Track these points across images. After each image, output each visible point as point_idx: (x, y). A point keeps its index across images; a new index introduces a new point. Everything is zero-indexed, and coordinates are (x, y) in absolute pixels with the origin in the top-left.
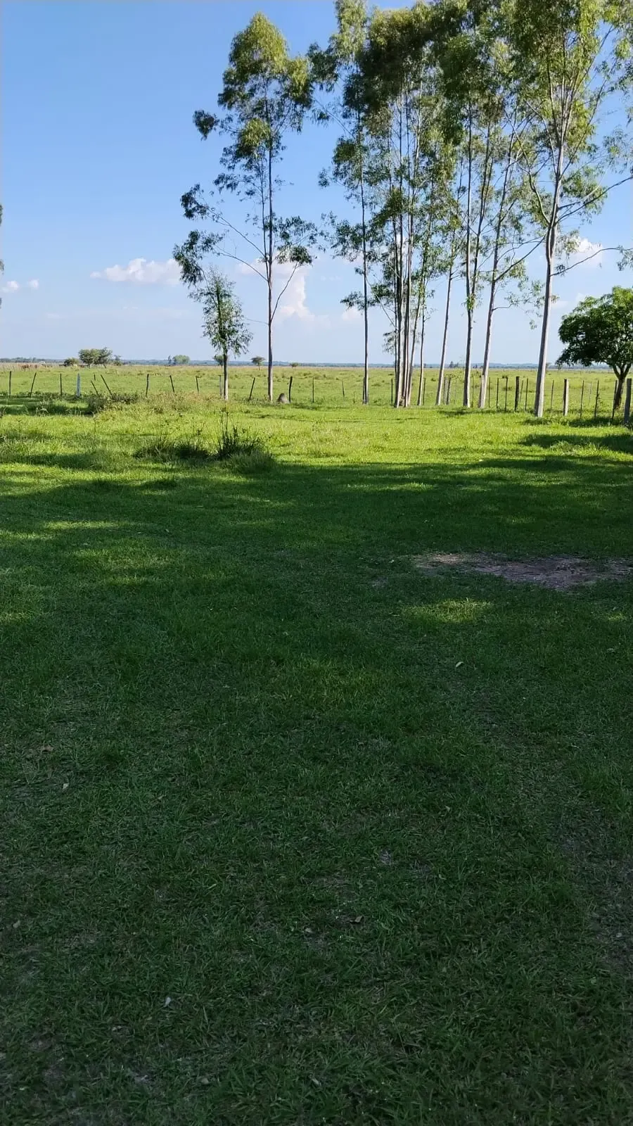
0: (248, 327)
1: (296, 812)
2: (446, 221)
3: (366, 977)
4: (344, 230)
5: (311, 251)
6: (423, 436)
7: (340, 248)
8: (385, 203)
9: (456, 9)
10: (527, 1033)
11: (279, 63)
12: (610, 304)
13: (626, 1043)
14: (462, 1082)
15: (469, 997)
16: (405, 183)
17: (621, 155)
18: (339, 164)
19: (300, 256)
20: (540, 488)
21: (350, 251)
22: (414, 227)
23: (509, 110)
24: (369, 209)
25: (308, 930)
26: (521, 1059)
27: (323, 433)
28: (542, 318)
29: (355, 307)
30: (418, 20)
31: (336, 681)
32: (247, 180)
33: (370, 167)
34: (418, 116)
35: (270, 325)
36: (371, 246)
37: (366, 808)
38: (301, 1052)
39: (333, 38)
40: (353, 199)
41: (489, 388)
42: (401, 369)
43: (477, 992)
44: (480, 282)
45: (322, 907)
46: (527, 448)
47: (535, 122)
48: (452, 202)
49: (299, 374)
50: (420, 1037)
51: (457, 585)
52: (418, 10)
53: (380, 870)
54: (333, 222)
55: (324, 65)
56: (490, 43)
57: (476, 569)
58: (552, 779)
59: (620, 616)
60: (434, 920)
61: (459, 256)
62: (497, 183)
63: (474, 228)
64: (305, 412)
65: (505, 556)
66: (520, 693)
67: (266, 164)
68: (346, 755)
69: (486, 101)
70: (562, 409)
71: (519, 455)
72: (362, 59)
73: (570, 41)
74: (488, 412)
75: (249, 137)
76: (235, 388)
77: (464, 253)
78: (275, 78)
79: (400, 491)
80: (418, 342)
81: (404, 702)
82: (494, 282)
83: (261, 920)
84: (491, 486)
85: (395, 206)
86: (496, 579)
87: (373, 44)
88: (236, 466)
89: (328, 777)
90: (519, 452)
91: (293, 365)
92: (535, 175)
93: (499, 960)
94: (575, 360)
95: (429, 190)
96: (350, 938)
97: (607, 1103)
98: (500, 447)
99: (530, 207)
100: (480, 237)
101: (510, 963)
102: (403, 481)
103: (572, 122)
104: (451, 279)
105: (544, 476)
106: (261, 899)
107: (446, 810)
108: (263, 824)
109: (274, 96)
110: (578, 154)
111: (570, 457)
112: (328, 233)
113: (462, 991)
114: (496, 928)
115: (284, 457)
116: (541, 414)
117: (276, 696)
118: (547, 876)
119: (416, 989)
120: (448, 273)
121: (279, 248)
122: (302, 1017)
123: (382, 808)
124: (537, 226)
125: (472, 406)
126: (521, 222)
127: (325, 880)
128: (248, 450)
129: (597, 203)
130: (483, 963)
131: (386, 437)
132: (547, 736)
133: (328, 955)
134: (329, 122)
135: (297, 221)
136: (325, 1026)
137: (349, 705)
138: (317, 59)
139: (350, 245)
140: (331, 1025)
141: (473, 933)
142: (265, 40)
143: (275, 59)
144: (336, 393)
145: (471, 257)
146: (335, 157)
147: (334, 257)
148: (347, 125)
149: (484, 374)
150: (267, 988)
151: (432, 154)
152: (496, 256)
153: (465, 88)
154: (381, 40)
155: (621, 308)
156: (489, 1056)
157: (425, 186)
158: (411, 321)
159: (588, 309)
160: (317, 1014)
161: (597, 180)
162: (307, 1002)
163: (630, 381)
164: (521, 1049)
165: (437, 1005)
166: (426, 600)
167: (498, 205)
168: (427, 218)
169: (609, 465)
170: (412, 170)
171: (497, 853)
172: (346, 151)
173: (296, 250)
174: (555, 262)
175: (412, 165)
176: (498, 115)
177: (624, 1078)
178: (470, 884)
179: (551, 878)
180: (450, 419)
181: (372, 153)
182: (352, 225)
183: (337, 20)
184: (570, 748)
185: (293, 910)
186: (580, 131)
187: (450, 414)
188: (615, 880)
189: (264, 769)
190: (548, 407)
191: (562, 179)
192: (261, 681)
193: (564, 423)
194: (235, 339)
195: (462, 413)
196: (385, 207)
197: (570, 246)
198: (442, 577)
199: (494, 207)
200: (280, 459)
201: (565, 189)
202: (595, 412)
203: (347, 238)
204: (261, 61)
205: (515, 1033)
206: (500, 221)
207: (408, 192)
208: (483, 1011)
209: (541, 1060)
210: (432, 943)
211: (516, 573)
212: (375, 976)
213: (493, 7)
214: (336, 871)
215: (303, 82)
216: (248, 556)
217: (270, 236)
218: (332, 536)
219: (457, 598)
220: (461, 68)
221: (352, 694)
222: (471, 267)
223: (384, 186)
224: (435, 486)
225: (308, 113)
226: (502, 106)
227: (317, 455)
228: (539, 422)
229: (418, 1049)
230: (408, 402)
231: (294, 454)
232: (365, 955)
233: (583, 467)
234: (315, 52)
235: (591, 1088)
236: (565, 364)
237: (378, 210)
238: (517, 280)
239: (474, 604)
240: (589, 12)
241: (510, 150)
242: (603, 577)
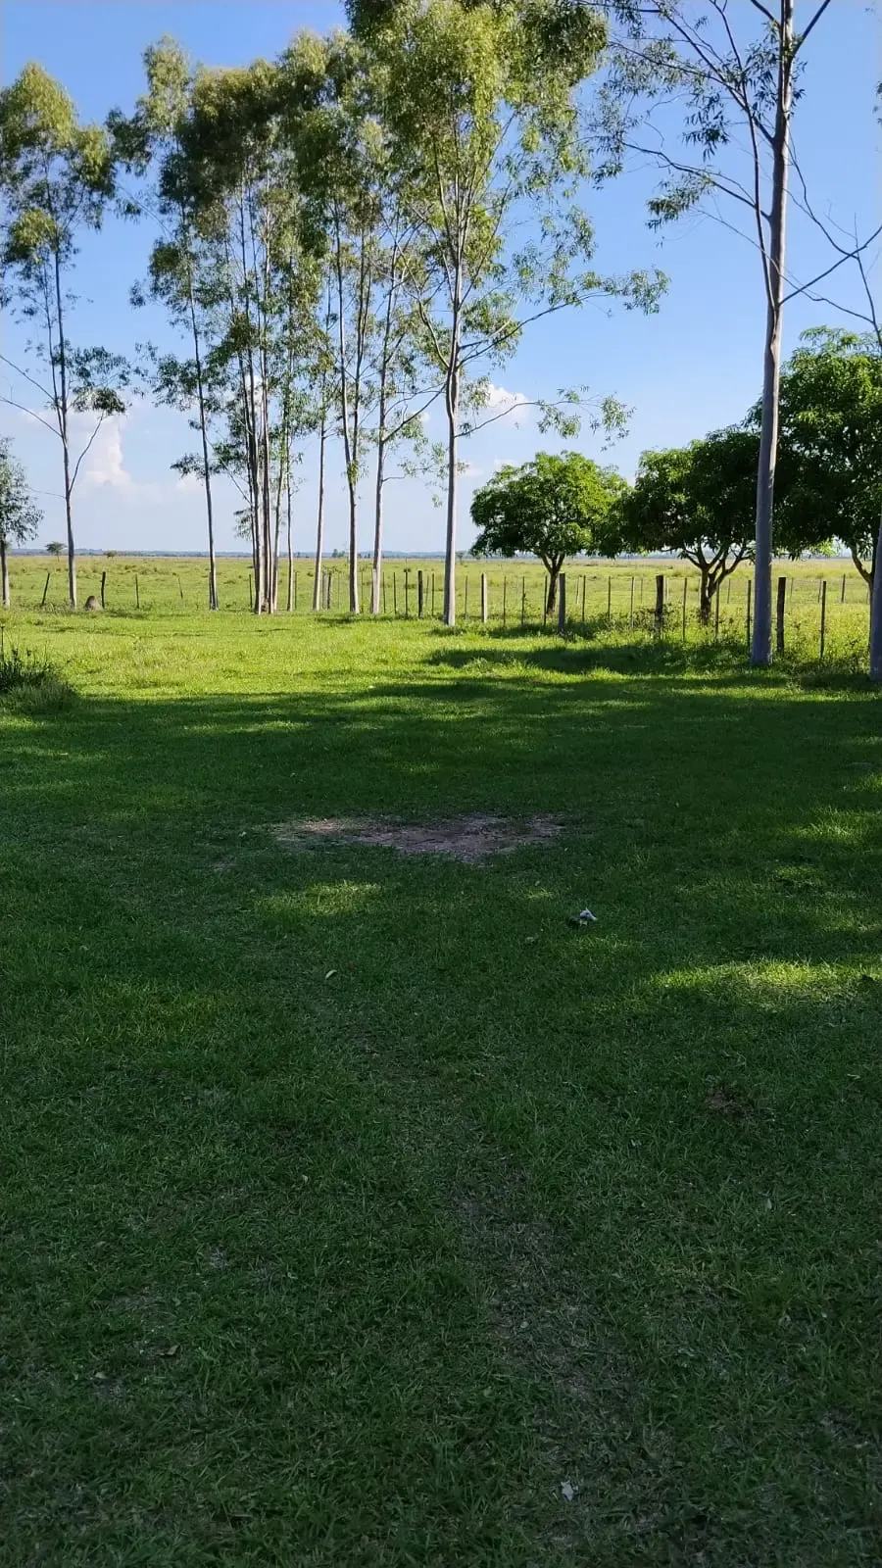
0: (34, 503)
1: (88, 1207)
2: (314, 360)
3: (180, 1431)
4: (169, 368)
5: (122, 395)
6: (292, 655)
7: (165, 392)
8: (225, 333)
9: (311, 73)
10: (397, 1477)
11: (64, 133)
12: (535, 475)
13: (527, 1471)
14: (309, 1557)
15: (322, 1438)
16: (253, 307)
17: (536, 279)
18: (158, 277)
19: (107, 402)
20: (448, 722)
21: (180, 397)
22: (268, 366)
23: (388, 213)
24: (204, 339)
25: (100, 1375)
26: (389, 1513)
27: (149, 653)
28: (448, 493)
29: (193, 475)
30: (259, 85)
31: (153, 1013)
32: (24, 294)
33: (203, 283)
34: (265, 213)
35: (67, 498)
36: (210, 390)
37: (190, 1190)
38: (83, 1548)
39: (141, 103)
40: (180, 326)
41: (383, 585)
42: (262, 561)
43: (333, 1429)
44: (364, 443)
45: (122, 1339)
46: (433, 668)
47: (424, 230)
48: (317, 332)
49: (119, 568)
50: (252, 1504)
51: (332, 861)
52: (259, 72)
53: (206, 1277)
54: (153, 355)
55: (130, 139)
56: (357, 123)
57: (360, 839)
58: (447, 1122)
59: (545, 893)
60: (277, 1336)
61: (333, 407)
62: (377, 311)
63: (351, 370)
64: (126, 622)
65: (398, 819)
66: (410, 1008)
67: (52, 272)
68: (164, 1118)
69: (356, 200)
70: (480, 614)
71: (422, 679)
72: (183, 132)
73: (462, 125)
74: (384, 619)
75: (25, 233)
76: (20, 588)
77: (339, 404)
78: (59, 153)
79: (259, 733)
80: (284, 523)
81: (251, 1033)
82: (381, 444)
83: (30, 1369)
84: (384, 723)
85: (241, 337)
86: (385, 851)
87: (199, 114)
88: (18, 704)
89: (137, 1151)
90: (421, 675)
91: (109, 555)
92: (427, 302)
93: (364, 1381)
94: (494, 547)
95: (286, 317)
96: (159, 1380)
97: (499, 1556)
98: (397, 668)
99: (425, 344)
100: (361, 383)
101: (378, 1383)
102: (261, 719)
103: (471, 233)
104: (323, 439)
105: (454, 706)
106: (32, 1339)
107: (302, 1181)
108: (38, 1231)
109: (59, 179)
110: (481, 275)
111: (489, 679)
112: (146, 371)
113: (313, 1431)
114: (362, 1337)
115: (89, 687)
116: (453, 621)
117: (65, 1040)
118: (434, 1257)
119: (249, 1437)
120: (319, 429)
121: (76, 391)
122: (86, 1499)
123: (214, 1188)
124: (435, 370)
125: (362, 611)
126: (412, 363)
127: (127, 1300)
128: (37, 680)
129: (510, 341)
130: (343, 1389)
131: (241, 656)
132: (443, 1063)
133: (129, 1407)
134: (141, 218)
135: (100, 353)
136: (118, 1507)
137: (173, 1045)
138: (120, 130)
139: (180, 389)
140: (129, 1504)
141: (332, 1348)
142: (42, 100)
143: (59, 126)
144: (171, 594)
145: (349, 409)
146: (151, 267)
147: (157, 405)
148: (166, 223)
149: (375, 567)
150: (37, 1466)
151: (288, 268)
152: (382, 410)
153: (325, 182)
154: (209, 109)
155: (547, 481)
156: (346, 1515)
157: (281, 311)
158: (271, 495)
159: (507, 482)
160: (108, 1492)
161: (508, 312)
162: (93, 1478)
163: (563, 576)
164: (389, 1500)
165: (278, 1456)
166: (289, 886)
167: (381, 341)
168: (286, 355)
169: (538, 689)
170: (261, 290)
171: (369, 1232)
172: (166, 259)
173: (100, 392)
174: (459, 418)
175: (262, 282)
176: (373, 219)
177: (524, 1518)
178: (331, 1280)
179: (439, 1258)
180: (331, 630)
181: (204, 263)
182: (181, 361)
183: (147, 78)
184: (473, 1078)
185: (78, 1349)
186: (483, 246)
187: (332, 622)
188: (522, 1252)
189: (43, 1149)
190: (462, 611)
191: (461, 310)
192: (44, 1021)
193: (482, 634)
194: (16, 518)
195: (347, 621)
196: (227, 337)
197: (478, 397)
198: (312, 853)
199: (376, 343)
200: (84, 692)
201: (469, 323)
202: (523, 617)
203: (176, 379)
204: (37, 129)
205: (381, 1478)
206: (385, 362)
207: (257, 319)
208: (341, 1455)
209: (415, 1509)
210: (273, 1370)
211: (413, 842)
212: (193, 1427)
213: (359, 73)
214: (144, 1286)
215: (100, 161)
216: (34, 836)
217: (62, 373)
218: (158, 801)
219: (331, 883)
220: (321, 154)
221: (177, 1028)
222: (350, 423)
223: (223, 309)
224: (308, 724)
225: (110, 204)
226: (378, 209)
227: (141, 684)
228: (450, 633)
229: (249, 1520)
230: (274, 607)
231: (107, 684)
232: (179, 1400)
233: (504, 692)
234: (117, 120)
235: (479, 1539)
236: (481, 554)
237: (217, 341)
238: (413, 442)
239: (355, 889)
240: (486, 88)
241: (393, 266)
242: (525, 841)
